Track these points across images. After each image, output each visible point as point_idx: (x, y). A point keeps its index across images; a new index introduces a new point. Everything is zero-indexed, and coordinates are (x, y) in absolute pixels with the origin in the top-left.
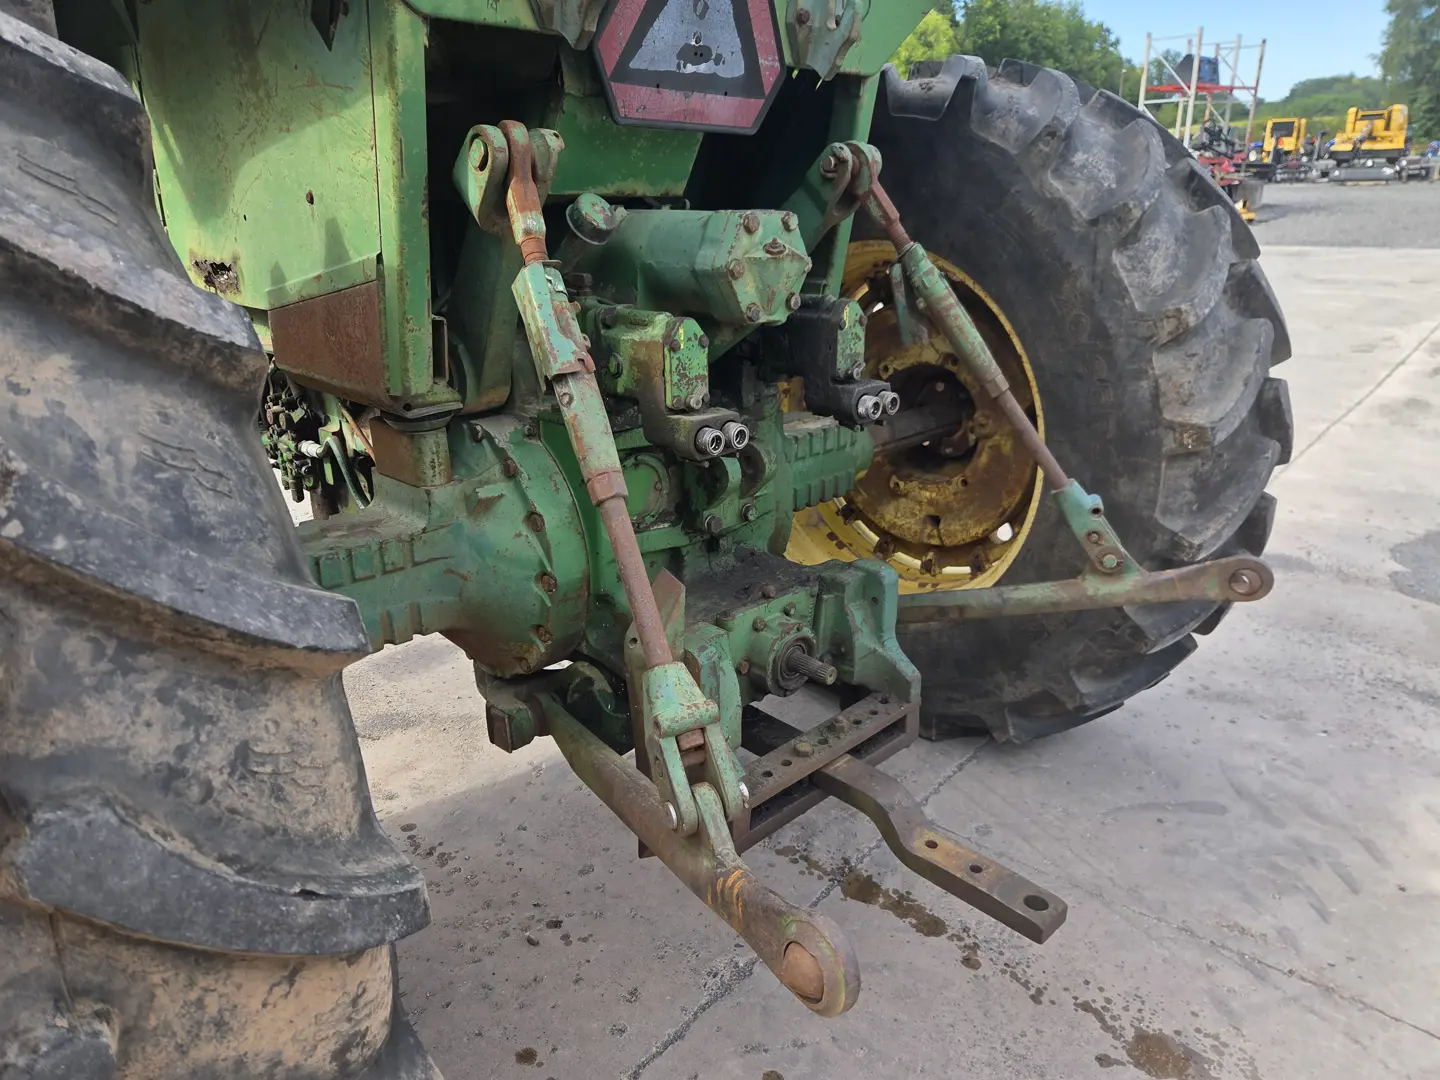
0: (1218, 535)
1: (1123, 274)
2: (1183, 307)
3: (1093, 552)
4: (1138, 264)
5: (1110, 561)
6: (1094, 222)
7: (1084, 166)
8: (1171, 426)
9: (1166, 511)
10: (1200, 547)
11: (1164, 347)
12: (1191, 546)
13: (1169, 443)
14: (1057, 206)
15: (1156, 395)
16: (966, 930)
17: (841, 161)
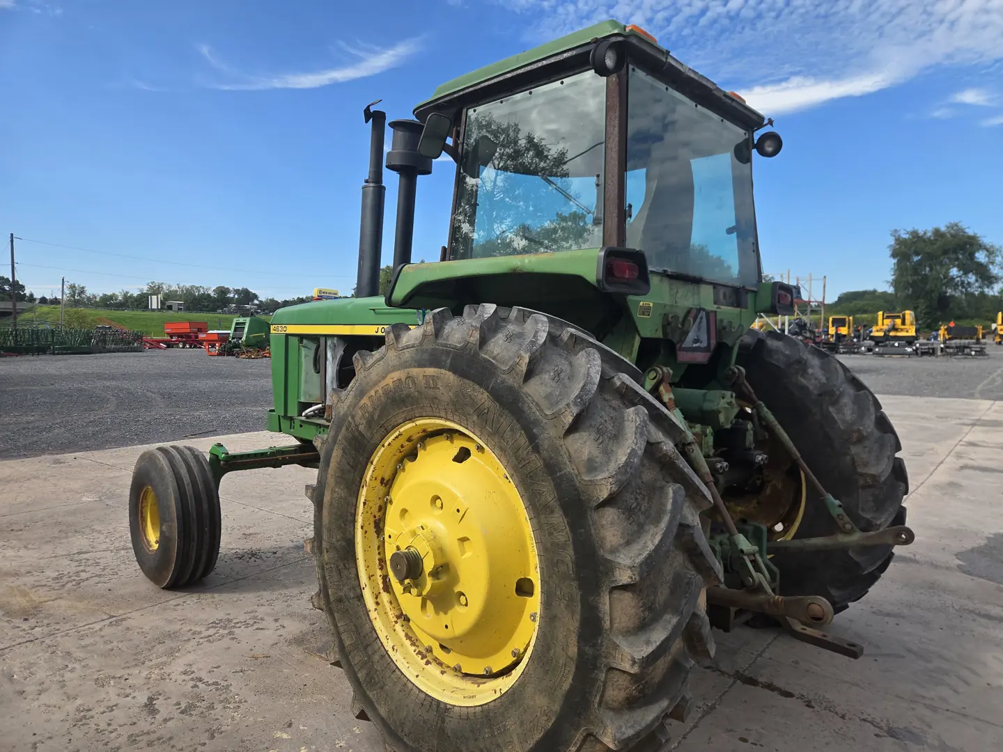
0: (886, 521)
1: (834, 415)
2: (861, 428)
3: (840, 523)
4: (840, 411)
5: (848, 526)
6: (820, 395)
7: (812, 374)
8: (862, 475)
9: (863, 510)
10: (880, 525)
11: (855, 443)
12: (876, 525)
13: (861, 482)
14: (804, 389)
15: (853, 461)
16: (803, 696)
17: (734, 373)
